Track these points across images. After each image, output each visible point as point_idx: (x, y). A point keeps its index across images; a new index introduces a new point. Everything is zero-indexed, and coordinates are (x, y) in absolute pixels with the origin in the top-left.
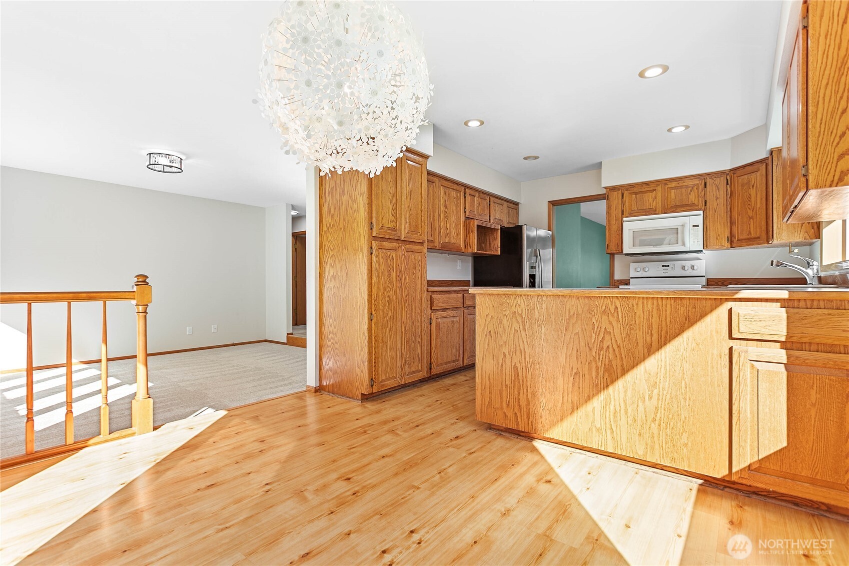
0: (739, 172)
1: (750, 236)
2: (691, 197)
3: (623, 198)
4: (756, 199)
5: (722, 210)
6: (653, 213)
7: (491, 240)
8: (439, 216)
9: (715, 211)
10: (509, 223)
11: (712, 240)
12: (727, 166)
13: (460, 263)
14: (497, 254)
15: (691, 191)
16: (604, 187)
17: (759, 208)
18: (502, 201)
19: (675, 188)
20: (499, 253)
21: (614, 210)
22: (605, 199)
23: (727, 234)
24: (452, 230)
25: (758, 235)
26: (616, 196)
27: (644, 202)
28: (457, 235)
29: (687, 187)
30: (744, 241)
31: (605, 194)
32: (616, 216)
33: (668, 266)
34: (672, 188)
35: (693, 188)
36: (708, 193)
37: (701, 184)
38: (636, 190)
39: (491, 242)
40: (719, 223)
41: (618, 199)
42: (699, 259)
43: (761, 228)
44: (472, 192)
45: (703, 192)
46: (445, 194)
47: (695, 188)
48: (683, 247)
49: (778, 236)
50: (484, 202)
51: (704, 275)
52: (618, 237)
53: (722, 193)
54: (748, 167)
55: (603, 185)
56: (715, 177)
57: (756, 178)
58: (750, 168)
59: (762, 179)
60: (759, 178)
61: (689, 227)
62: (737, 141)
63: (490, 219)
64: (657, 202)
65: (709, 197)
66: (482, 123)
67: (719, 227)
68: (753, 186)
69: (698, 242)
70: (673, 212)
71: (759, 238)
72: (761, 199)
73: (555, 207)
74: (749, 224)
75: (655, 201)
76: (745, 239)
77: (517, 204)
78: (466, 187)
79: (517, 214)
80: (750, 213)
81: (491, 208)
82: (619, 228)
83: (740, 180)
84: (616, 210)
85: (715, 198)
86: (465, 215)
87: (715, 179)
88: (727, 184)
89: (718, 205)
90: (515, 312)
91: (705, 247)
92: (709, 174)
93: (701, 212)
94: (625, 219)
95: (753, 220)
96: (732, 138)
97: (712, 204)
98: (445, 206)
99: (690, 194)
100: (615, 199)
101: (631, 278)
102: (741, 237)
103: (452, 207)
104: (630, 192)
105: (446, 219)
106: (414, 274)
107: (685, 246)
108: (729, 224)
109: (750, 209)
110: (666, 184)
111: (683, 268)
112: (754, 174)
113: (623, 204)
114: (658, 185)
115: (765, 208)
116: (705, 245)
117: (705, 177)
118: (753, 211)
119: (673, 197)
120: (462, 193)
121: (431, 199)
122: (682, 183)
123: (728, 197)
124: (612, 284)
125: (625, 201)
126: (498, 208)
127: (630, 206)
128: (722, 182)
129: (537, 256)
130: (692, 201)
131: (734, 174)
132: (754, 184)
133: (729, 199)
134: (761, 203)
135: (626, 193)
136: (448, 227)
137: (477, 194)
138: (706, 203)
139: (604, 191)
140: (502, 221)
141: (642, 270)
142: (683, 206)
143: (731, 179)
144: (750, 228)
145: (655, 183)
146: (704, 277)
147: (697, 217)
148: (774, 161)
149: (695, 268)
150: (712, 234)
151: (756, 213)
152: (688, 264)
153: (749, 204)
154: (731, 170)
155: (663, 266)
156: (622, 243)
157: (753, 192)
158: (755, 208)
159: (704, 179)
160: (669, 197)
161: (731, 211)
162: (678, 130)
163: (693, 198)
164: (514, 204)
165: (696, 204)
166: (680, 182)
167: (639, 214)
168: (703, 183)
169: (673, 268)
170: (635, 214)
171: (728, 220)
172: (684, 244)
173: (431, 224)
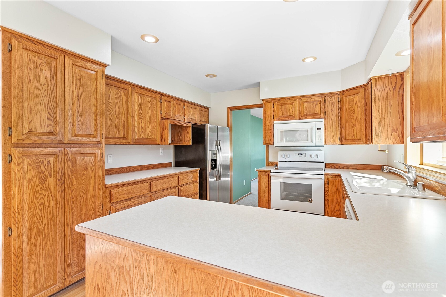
0: (346, 93)
1: (354, 138)
2: (316, 109)
3: (273, 107)
4: (358, 113)
5: (336, 119)
6: (292, 118)
7: (185, 134)
8: (133, 117)
9: (331, 120)
10: (201, 121)
11: (329, 139)
12: (338, 88)
13: (163, 151)
14: (188, 144)
15: (316, 105)
16: (262, 100)
17: (360, 119)
18: (195, 106)
19: (306, 102)
20: (191, 144)
21: (268, 115)
22: (262, 107)
23: (339, 135)
24: (147, 128)
25: (359, 138)
26: (269, 105)
27: (286, 110)
28: (153, 132)
29: (314, 102)
30: (350, 141)
31: (262, 104)
32: (269, 120)
33: (302, 154)
34: (304, 102)
35: (317, 103)
36: (327, 107)
37: (322, 100)
38: (282, 102)
39: (186, 136)
40: (333, 128)
41: (271, 108)
42: (321, 150)
43: (361, 133)
44: (167, 99)
45: (324, 106)
46: (140, 99)
47: (319, 103)
48: (311, 143)
49: (375, 140)
50: (180, 107)
51: (324, 161)
52: (270, 134)
53: (335, 107)
54: (352, 90)
55: (261, 98)
56: (331, 96)
57: (358, 99)
58: (354, 91)
59: (362, 99)
60: (360, 98)
61: (315, 129)
62: (345, 72)
63: (184, 119)
64: (295, 111)
65: (328, 110)
66: (157, 40)
67: (334, 130)
68: (356, 104)
69: (321, 140)
70: (305, 119)
71: (360, 140)
72: (362, 113)
73: (232, 111)
74: (354, 130)
75: (293, 111)
76: (350, 140)
77: (208, 108)
78: (162, 95)
79: (208, 115)
80: (354, 122)
81: (185, 111)
82: (271, 128)
83: (347, 99)
84: (269, 115)
85: (331, 111)
86: (161, 116)
87: (331, 97)
88: (339, 101)
89: (333, 115)
90: (123, 266)
91: (325, 144)
92: (327, 94)
93: (322, 120)
94: (275, 122)
95: (356, 127)
96: (341, 70)
97: (329, 114)
98: (139, 109)
99: (315, 106)
100: (269, 108)
101: (279, 161)
102: (348, 138)
103: (147, 109)
104: (278, 103)
105: (141, 120)
106: (84, 175)
107: (313, 143)
108: (340, 129)
109: (354, 119)
110: (300, 99)
111: (311, 156)
112: (356, 95)
113: (274, 112)
114: (295, 100)
115: (364, 119)
116: (325, 142)
117: (325, 96)
118: (356, 120)
119: (305, 108)
120: (158, 100)
121: (124, 103)
122: (311, 99)
123: (339, 110)
124: (267, 165)
125: (275, 109)
126: (191, 111)
127: (278, 113)
128: (335, 100)
129: (217, 146)
130: (317, 112)
131: (343, 94)
132: (356, 102)
133: (339, 111)
134: (361, 115)
135: (276, 104)
136: (143, 126)
137: (172, 101)
138: (325, 113)
139: (261, 102)
140: (195, 120)
141: (285, 156)
142: (311, 115)
143: (341, 98)
144: (354, 132)
145: (293, 98)
146: (324, 162)
147: (320, 123)
148: (372, 86)
149: (318, 156)
150: (329, 134)
151: (358, 122)
152: (314, 153)
153: (353, 116)
154: (341, 92)
155: (299, 154)
156: (273, 138)
157: (356, 108)
158: (357, 118)
159: (324, 97)
160: (302, 108)
161: (341, 120)
162: (309, 60)
163: (317, 110)
164: (205, 108)
165: (319, 113)
166: (309, 98)
167: (283, 119)
168: (324, 99)
169: (305, 156)
170: (281, 119)
171: (339, 125)
172: (312, 141)
173: (124, 124)
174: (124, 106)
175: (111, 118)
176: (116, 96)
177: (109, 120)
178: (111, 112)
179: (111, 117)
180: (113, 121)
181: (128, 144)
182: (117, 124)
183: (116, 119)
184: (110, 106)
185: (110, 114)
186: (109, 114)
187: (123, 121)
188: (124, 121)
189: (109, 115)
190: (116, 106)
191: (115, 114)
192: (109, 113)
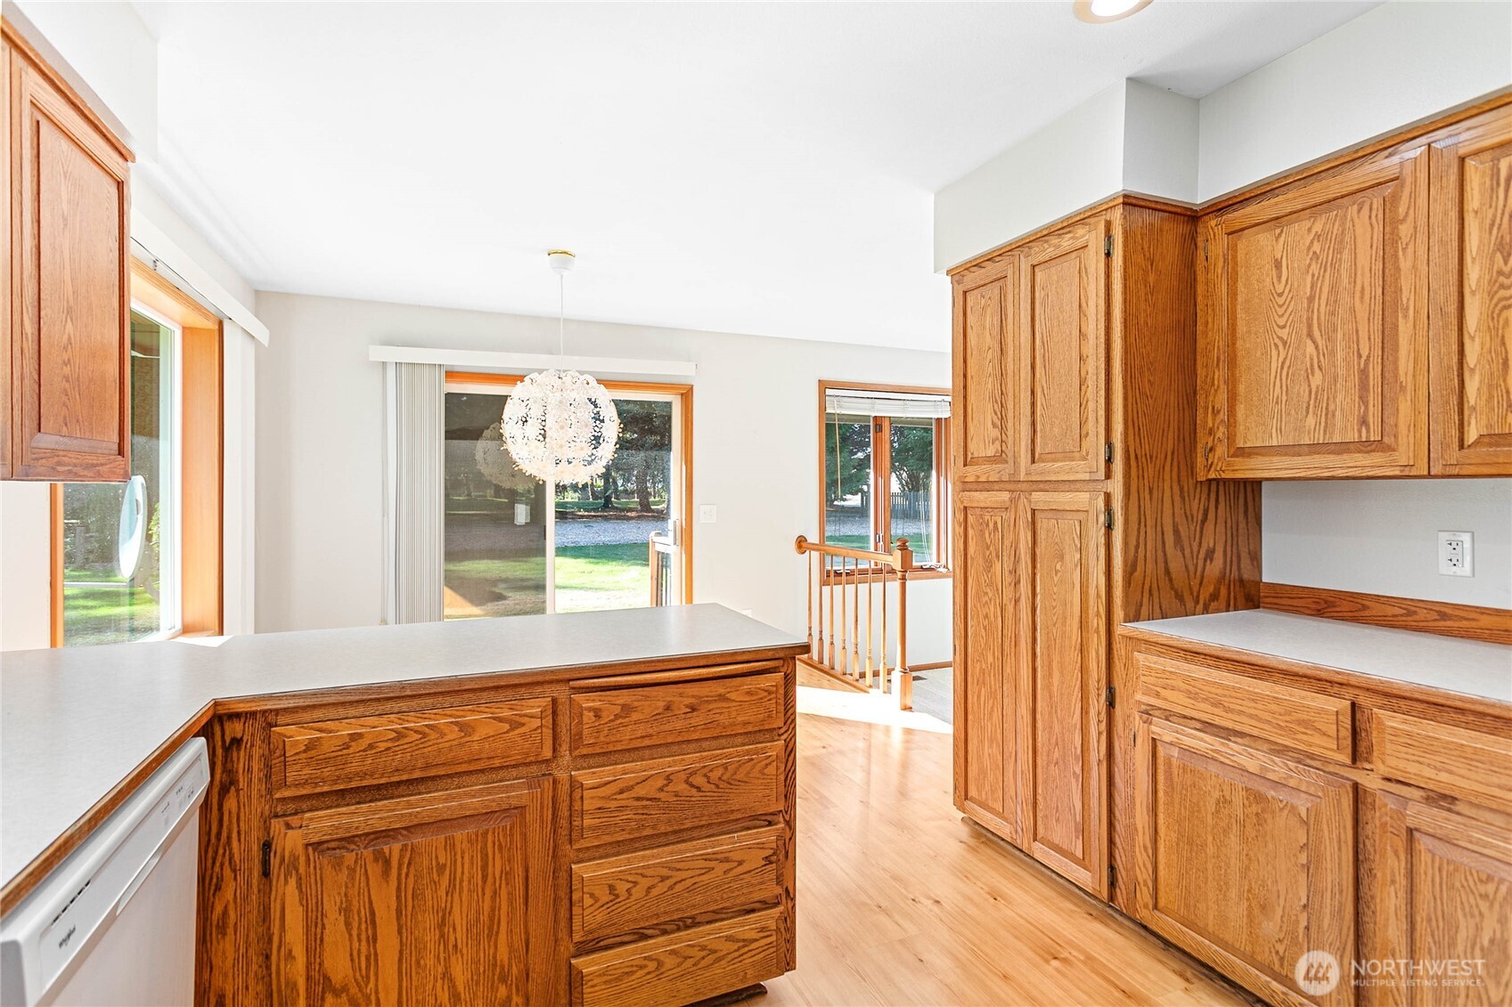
173: (1364, 373)
174: (1364, 279)
175: (1283, 363)
176: (1316, 247)
177: (1273, 374)
178: (1284, 333)
179: (1285, 359)
180: (1293, 375)
181: (1397, 473)
182: (1317, 380)
183: (1312, 359)
184: (1281, 311)
185: (1281, 347)
186: (1273, 347)
187: (1360, 356)
188: (1365, 353)
189: (1274, 353)
190: (1311, 299)
191: (1310, 335)
192: (1277, 340)
